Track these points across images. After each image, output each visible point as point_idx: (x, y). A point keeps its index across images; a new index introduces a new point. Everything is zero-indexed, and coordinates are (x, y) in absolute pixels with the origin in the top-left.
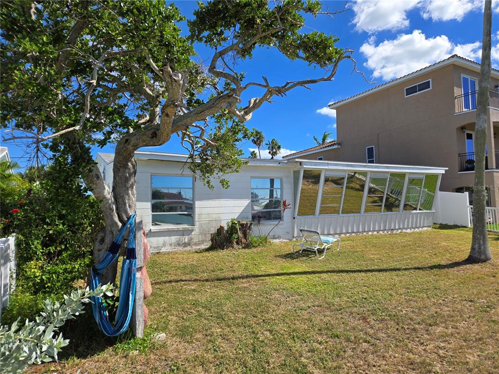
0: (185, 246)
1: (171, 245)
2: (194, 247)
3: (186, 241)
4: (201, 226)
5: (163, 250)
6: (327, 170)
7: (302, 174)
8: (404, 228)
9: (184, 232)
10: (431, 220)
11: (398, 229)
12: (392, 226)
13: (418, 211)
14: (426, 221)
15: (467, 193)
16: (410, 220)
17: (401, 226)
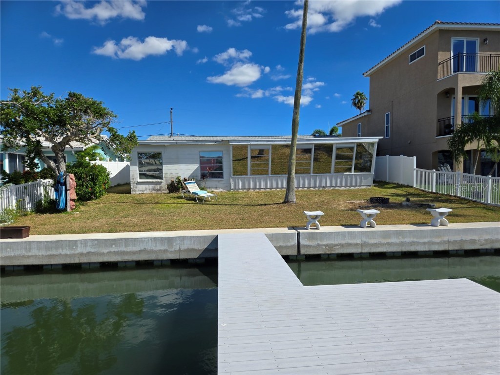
0: (158, 191)
1: (149, 190)
2: (163, 192)
3: (158, 188)
4: (166, 180)
5: (145, 192)
6: (251, 145)
7: (231, 148)
8: (336, 186)
9: (156, 183)
10: (370, 180)
11: (330, 187)
12: (323, 185)
13: (353, 173)
14: (363, 181)
15: (415, 158)
16: (344, 180)
17: (334, 185)
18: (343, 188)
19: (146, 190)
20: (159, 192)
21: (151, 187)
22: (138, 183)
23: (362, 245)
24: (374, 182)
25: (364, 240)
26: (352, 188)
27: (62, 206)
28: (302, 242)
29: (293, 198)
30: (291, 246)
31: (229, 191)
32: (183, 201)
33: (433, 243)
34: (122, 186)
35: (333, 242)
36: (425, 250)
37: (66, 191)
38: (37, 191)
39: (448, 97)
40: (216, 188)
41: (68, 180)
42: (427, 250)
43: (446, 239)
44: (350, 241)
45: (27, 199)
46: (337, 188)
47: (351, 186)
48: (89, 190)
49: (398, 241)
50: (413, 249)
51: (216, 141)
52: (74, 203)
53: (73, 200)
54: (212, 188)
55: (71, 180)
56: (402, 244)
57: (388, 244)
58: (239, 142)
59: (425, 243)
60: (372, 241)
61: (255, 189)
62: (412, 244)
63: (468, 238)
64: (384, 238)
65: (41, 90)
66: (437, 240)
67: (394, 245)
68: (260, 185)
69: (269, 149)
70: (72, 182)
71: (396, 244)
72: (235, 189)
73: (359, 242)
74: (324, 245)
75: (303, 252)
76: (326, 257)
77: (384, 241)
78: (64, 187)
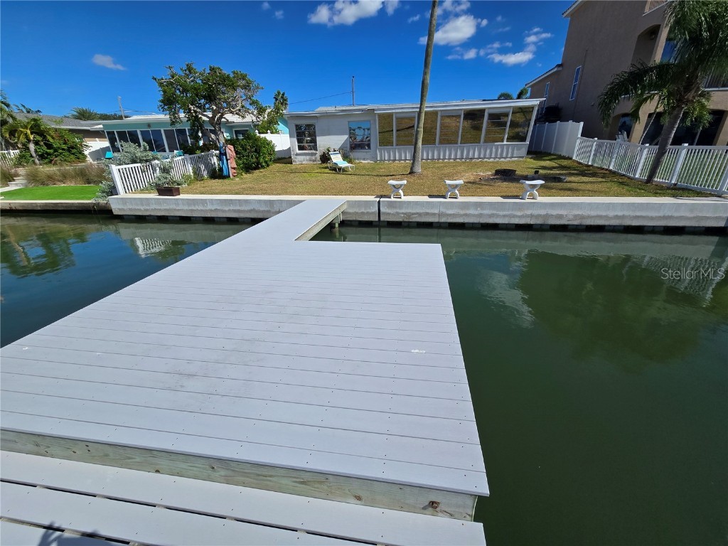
1: (307, 160)
3: (313, 159)
4: (320, 151)
5: (304, 162)
6: (396, 113)
7: (377, 116)
8: (485, 158)
9: (312, 154)
10: (524, 151)
11: (478, 159)
12: (471, 156)
13: (505, 143)
14: (515, 151)
15: (582, 123)
16: (494, 150)
17: (482, 156)
18: (492, 160)
19: (304, 160)
20: (315, 163)
21: (308, 157)
22: (297, 155)
23: (440, 215)
24: (529, 152)
25: (443, 210)
26: (502, 160)
27: (225, 173)
28: (382, 210)
29: (418, 169)
30: (373, 213)
31: (376, 162)
32: (327, 170)
33: (514, 216)
34: (285, 158)
35: (411, 211)
36: (503, 222)
37: (227, 160)
38: (211, 160)
39: (653, 39)
40: (364, 159)
41: (228, 151)
42: (507, 222)
43: (529, 212)
44: (428, 211)
45: (203, 167)
46: (485, 160)
47: (502, 157)
48: (254, 160)
49: (476, 212)
50: (491, 221)
51: (362, 110)
52: (235, 171)
53: (234, 168)
54: (360, 159)
55: (230, 150)
56: (481, 215)
57: (466, 215)
58: (384, 110)
59: (504, 216)
60: (450, 212)
61: (400, 160)
62: (491, 216)
63: (554, 212)
64: (462, 209)
65: (194, 66)
66: (519, 213)
67: (472, 216)
68: (406, 156)
69: (415, 117)
70: (231, 153)
71: (474, 215)
72: (381, 160)
73: (436, 211)
74: (403, 213)
75: (382, 219)
76: (406, 224)
77: (462, 212)
78: (224, 157)
